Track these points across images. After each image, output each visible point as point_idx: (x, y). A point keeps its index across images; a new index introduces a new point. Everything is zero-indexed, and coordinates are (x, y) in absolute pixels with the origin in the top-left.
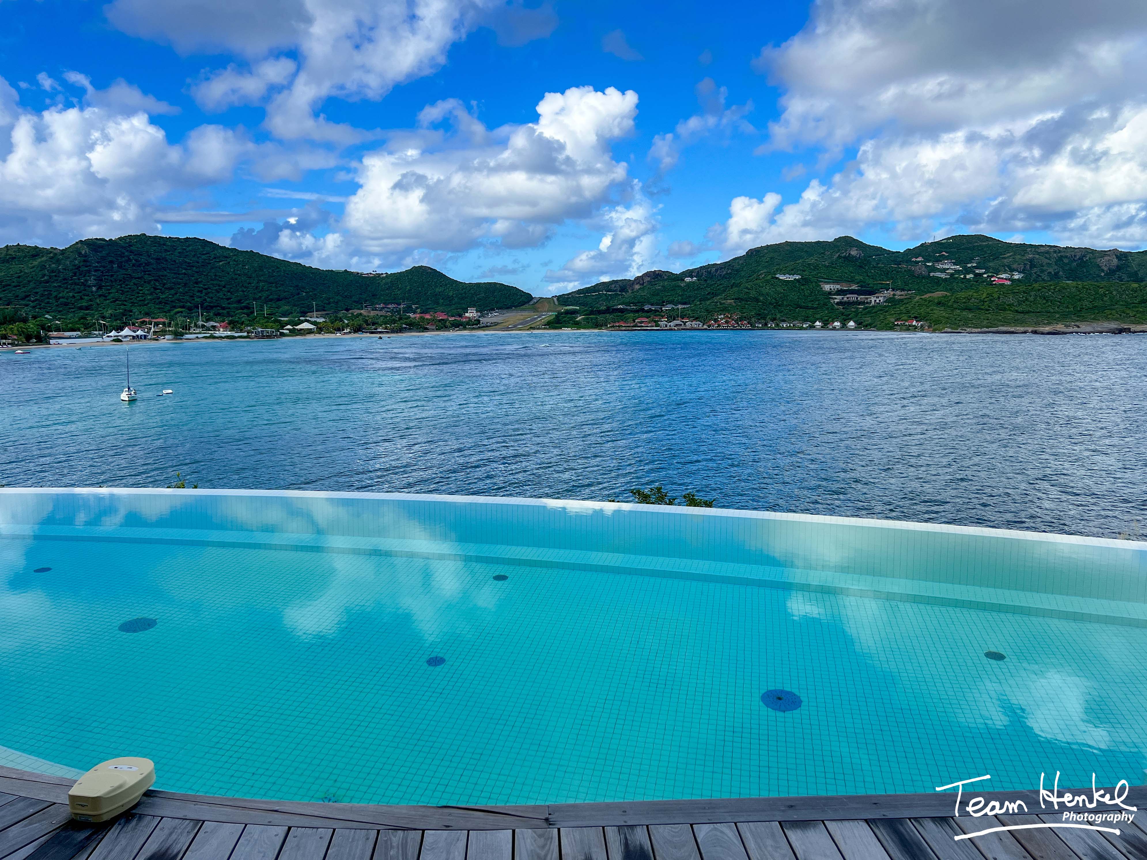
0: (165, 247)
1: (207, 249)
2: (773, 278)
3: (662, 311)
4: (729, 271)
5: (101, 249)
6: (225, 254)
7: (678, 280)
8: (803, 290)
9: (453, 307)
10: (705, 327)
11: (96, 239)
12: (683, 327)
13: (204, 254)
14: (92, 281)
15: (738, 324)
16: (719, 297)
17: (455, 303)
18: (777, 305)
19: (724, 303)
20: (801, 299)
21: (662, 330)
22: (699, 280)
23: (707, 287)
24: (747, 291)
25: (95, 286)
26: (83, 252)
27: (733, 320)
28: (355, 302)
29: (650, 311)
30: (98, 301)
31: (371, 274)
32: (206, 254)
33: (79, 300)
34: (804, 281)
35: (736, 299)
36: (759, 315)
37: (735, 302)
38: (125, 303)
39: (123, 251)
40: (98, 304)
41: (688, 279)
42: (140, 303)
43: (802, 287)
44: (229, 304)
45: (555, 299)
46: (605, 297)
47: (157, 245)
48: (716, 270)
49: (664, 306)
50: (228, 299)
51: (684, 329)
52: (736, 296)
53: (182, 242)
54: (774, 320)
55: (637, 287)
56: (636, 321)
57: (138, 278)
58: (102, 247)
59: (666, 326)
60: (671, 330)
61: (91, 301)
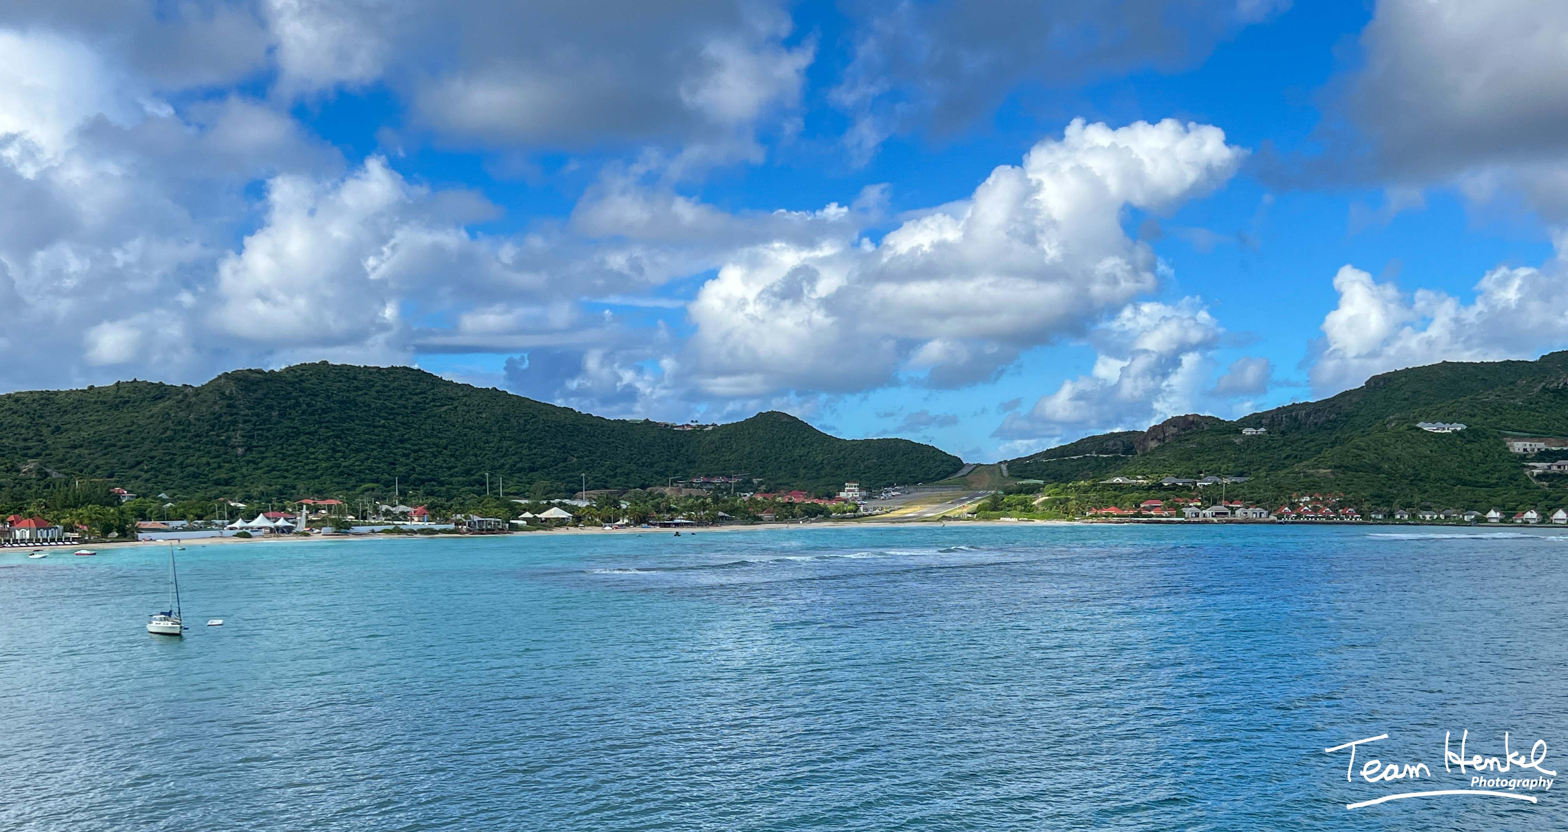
0: (356, 383)
1: (423, 385)
2: (1411, 429)
3: (1196, 487)
4: (1333, 416)
5: (254, 387)
6: (450, 394)
7: (1230, 432)
8: (1468, 451)
9: (822, 481)
10: (1272, 517)
11: (250, 370)
12: (1230, 517)
13: (416, 394)
14: (237, 438)
15: (1336, 512)
16: (1305, 463)
17: (826, 475)
18: (1416, 480)
19: (1312, 475)
20: (1463, 467)
21: (1189, 522)
22: (1269, 433)
23: (1284, 445)
24: (1359, 452)
25: (242, 446)
26: (227, 393)
27: (1326, 505)
28: (657, 473)
29: (1173, 487)
30: (244, 470)
31: (688, 425)
32: (421, 393)
33: (215, 469)
34: (1472, 435)
35: (1336, 467)
36: (1380, 497)
37: (1332, 473)
38: (286, 474)
39: (290, 389)
40: (244, 476)
41: (1248, 431)
42: (310, 474)
43: (1468, 446)
44: (452, 476)
45: (1004, 467)
46: (1094, 463)
47: (344, 380)
48: (1308, 415)
49: (1200, 478)
50: (449, 469)
51: (1231, 522)
52: (1337, 462)
53: (383, 375)
54: (1406, 506)
55: (1153, 444)
56: (1142, 506)
57: (309, 433)
58: (257, 383)
59: (1197, 516)
60: (1206, 522)
61: (234, 471)
